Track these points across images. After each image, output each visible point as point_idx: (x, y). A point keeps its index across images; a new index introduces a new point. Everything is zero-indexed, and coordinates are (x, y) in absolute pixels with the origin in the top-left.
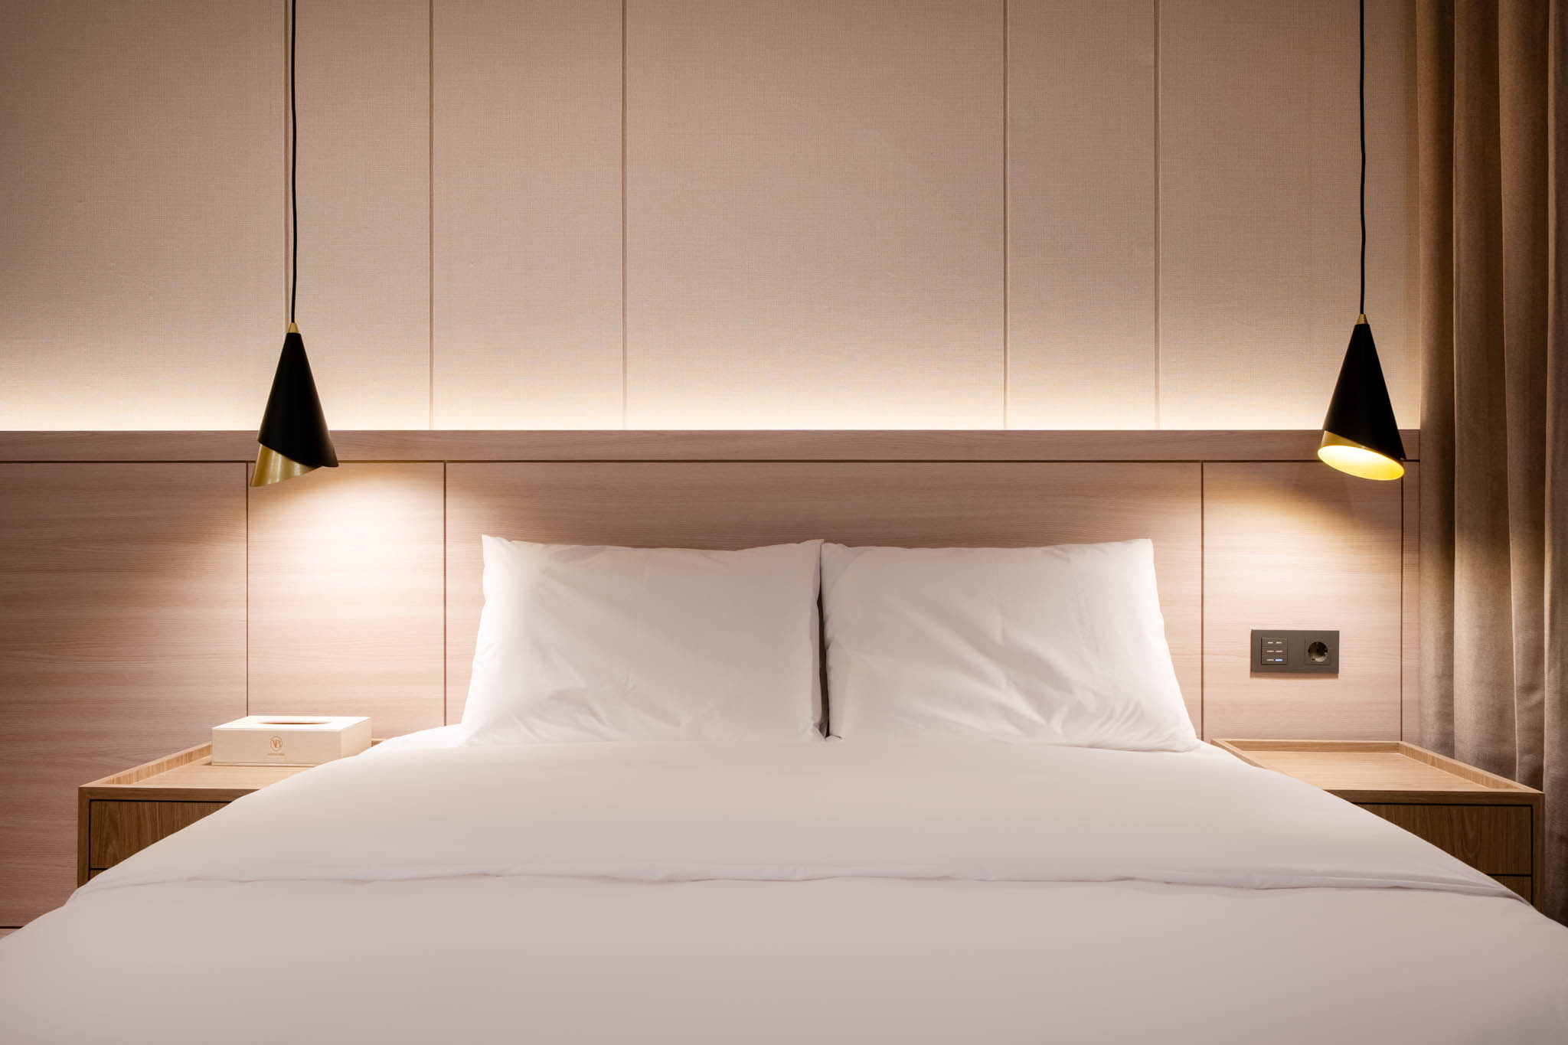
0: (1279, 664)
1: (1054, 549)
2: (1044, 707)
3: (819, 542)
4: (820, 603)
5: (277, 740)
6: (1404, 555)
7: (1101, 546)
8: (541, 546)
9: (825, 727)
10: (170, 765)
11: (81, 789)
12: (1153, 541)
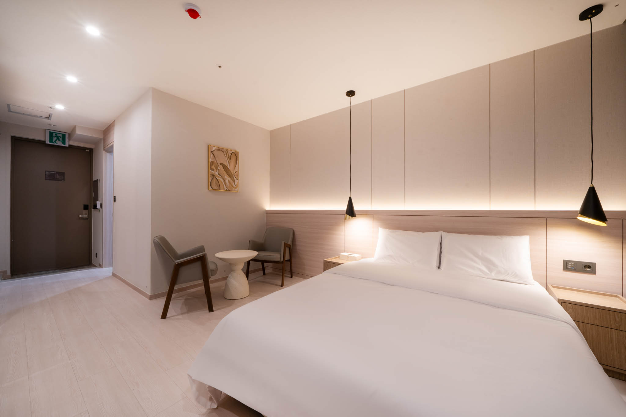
0: (573, 269)
1: (499, 237)
2: (490, 270)
3: (441, 232)
4: (441, 243)
5: (348, 257)
6: (624, 245)
7: (512, 236)
8: (387, 230)
9: (439, 267)
10: (334, 258)
11: (324, 261)
12: (530, 236)
